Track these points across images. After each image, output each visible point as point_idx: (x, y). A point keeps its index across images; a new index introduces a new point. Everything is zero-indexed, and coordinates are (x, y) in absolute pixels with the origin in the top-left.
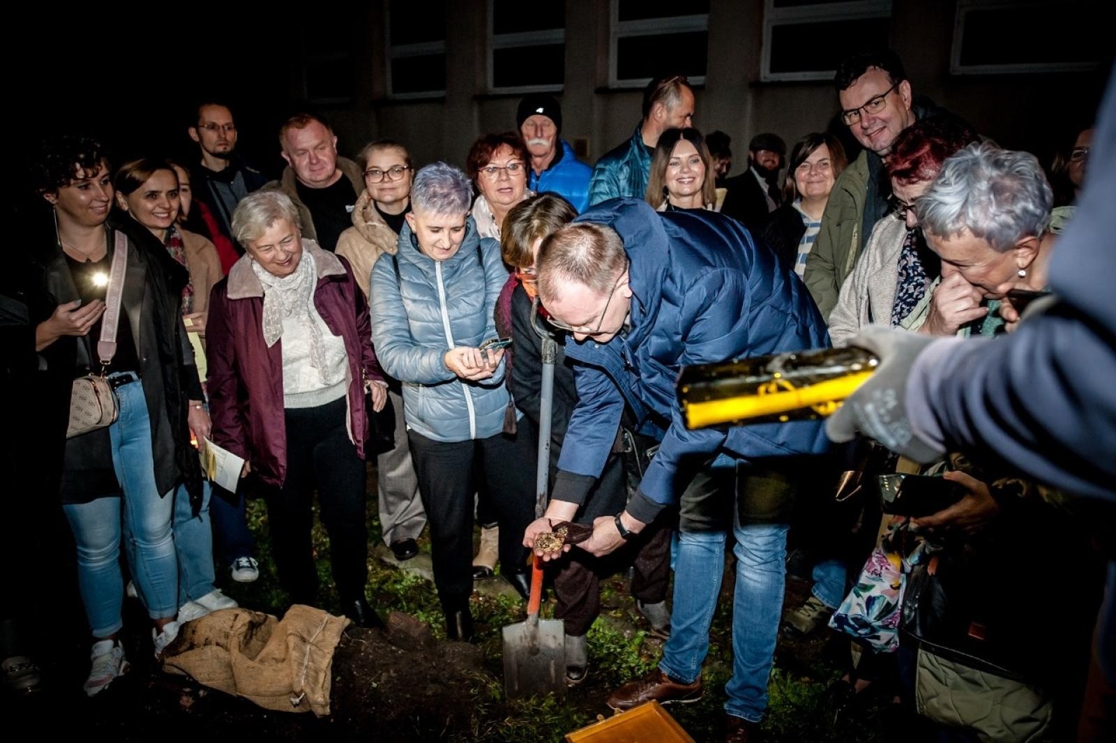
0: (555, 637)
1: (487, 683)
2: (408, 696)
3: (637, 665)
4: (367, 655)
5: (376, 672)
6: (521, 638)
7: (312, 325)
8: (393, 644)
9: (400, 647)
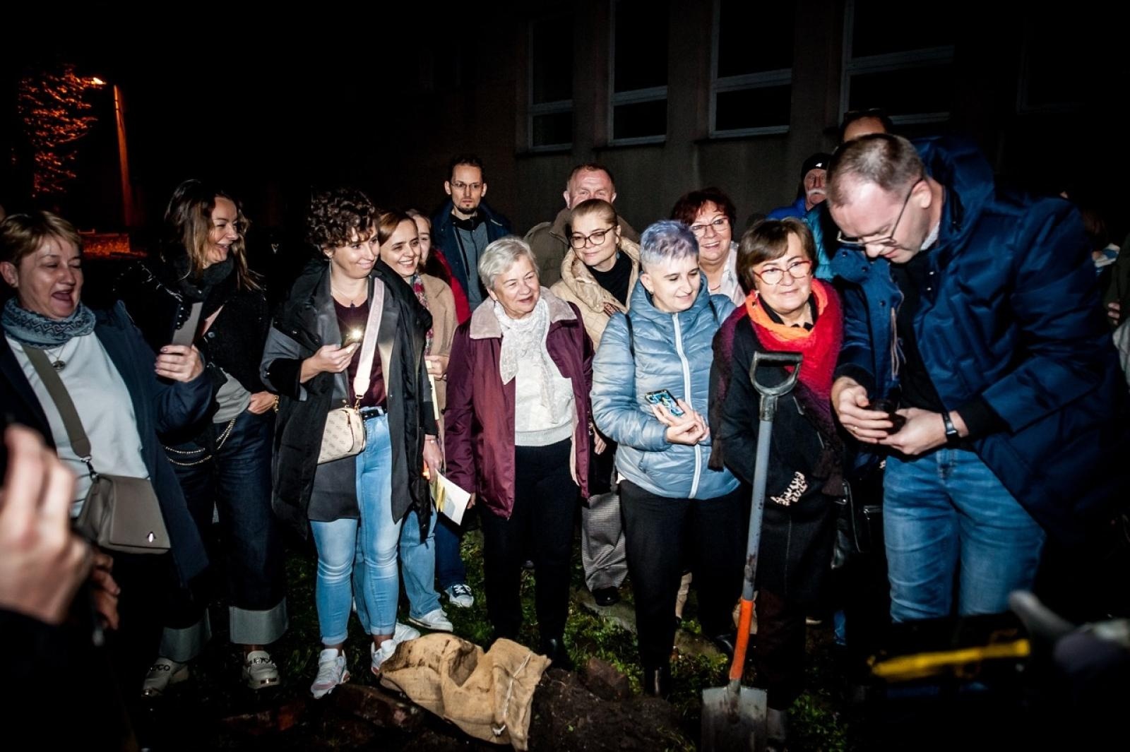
0: (756, 707)
1: (683, 745)
2: (603, 745)
4: (565, 697)
6: (721, 703)
7: (544, 366)
8: (591, 691)
9: (597, 695)
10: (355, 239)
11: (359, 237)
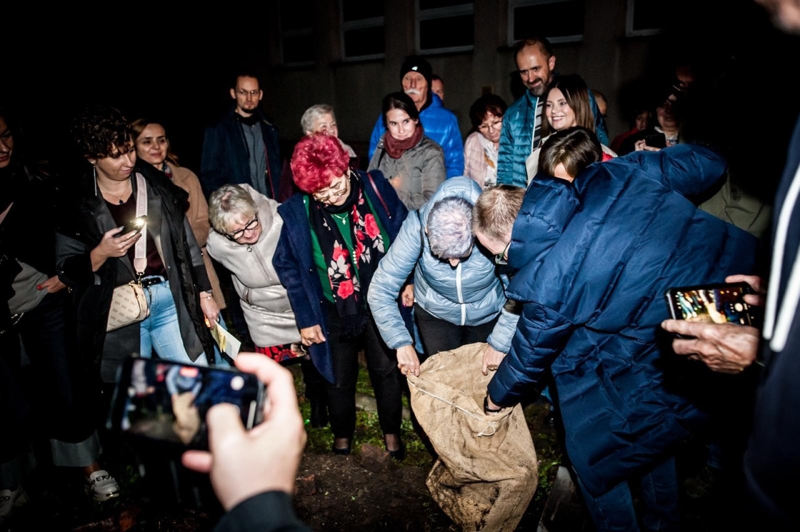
2: (378, 507)
3: (547, 487)
4: (347, 476)
5: (354, 489)
8: (365, 468)
9: (369, 470)
10: (115, 151)
11: (119, 150)
